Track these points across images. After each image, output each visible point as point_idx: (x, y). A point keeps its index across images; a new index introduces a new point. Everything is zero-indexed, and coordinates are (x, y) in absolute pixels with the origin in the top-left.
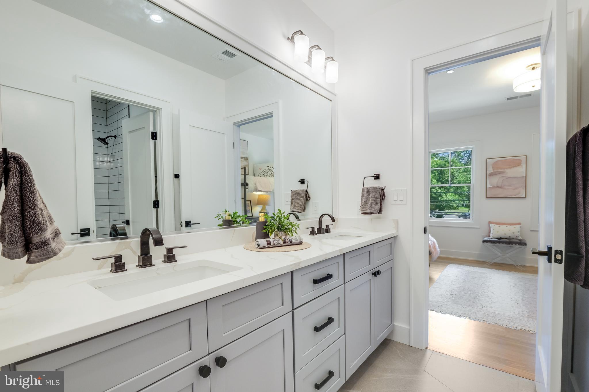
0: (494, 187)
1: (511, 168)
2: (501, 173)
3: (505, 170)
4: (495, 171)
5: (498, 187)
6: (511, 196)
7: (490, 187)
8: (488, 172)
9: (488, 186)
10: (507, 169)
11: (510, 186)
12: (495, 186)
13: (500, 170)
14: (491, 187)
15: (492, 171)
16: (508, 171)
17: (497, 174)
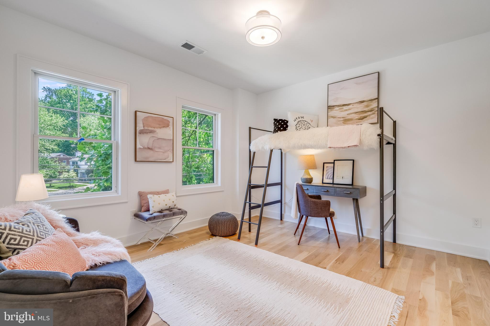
0: (144, 148)
1: (161, 128)
2: (151, 132)
3: (156, 129)
4: (146, 128)
5: (149, 148)
6: (161, 159)
7: (140, 148)
8: (137, 128)
9: (138, 146)
10: (157, 128)
11: (160, 148)
12: (146, 147)
13: (150, 129)
14: (142, 147)
15: (142, 128)
16: (158, 130)
17: (148, 133)
